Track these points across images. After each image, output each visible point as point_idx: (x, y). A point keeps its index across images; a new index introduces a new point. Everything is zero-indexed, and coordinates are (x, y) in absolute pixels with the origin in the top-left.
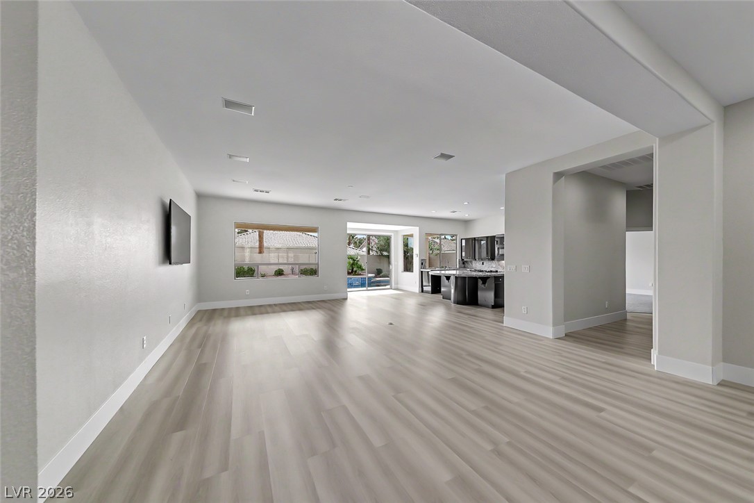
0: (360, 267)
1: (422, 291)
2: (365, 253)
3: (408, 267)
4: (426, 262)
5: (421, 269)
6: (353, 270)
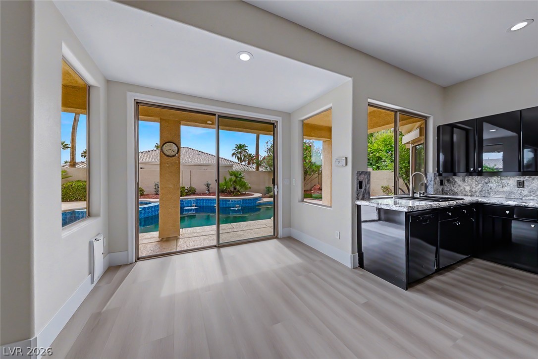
0: (243, 185)
2: (254, 170)
4: (369, 180)
5: (358, 199)
6: (235, 189)
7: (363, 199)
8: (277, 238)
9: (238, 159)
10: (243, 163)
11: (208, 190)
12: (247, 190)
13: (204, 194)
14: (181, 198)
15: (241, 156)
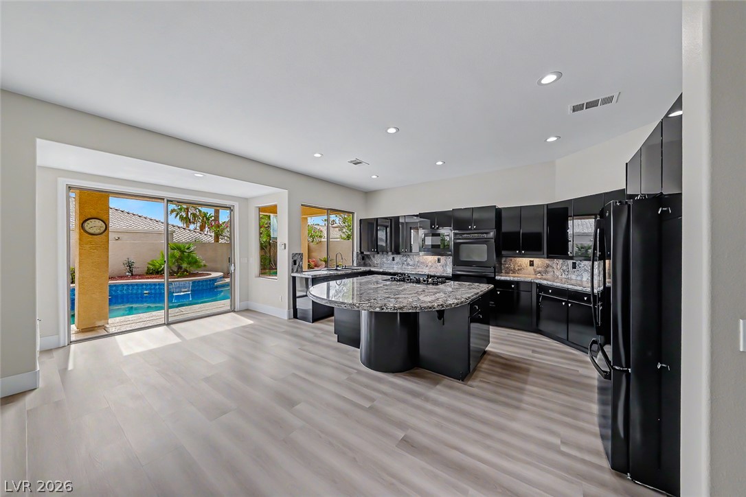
0: (195, 263)
1: (295, 316)
2: (212, 240)
3: (268, 265)
4: (302, 259)
5: (292, 272)
6: (180, 267)
7: (297, 272)
8: (234, 311)
9: (182, 218)
10: (192, 227)
11: (131, 271)
12: (199, 269)
13: (121, 277)
14: (72, 285)
15: (187, 214)
